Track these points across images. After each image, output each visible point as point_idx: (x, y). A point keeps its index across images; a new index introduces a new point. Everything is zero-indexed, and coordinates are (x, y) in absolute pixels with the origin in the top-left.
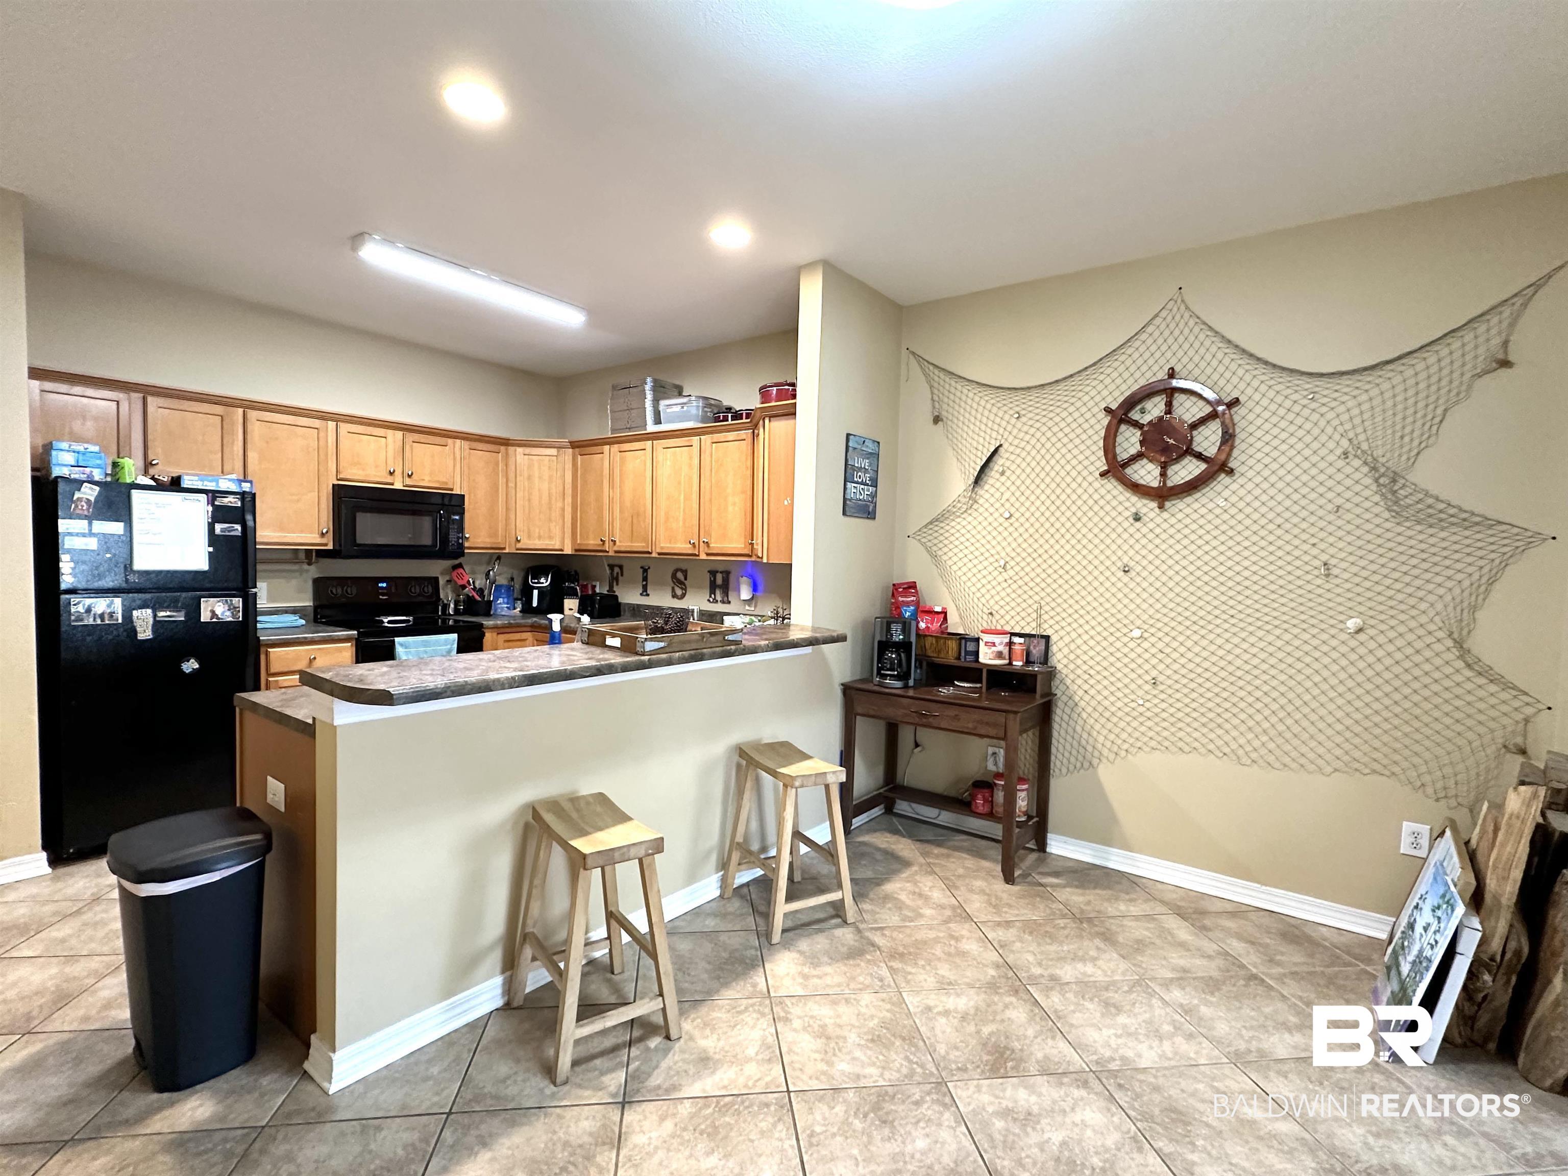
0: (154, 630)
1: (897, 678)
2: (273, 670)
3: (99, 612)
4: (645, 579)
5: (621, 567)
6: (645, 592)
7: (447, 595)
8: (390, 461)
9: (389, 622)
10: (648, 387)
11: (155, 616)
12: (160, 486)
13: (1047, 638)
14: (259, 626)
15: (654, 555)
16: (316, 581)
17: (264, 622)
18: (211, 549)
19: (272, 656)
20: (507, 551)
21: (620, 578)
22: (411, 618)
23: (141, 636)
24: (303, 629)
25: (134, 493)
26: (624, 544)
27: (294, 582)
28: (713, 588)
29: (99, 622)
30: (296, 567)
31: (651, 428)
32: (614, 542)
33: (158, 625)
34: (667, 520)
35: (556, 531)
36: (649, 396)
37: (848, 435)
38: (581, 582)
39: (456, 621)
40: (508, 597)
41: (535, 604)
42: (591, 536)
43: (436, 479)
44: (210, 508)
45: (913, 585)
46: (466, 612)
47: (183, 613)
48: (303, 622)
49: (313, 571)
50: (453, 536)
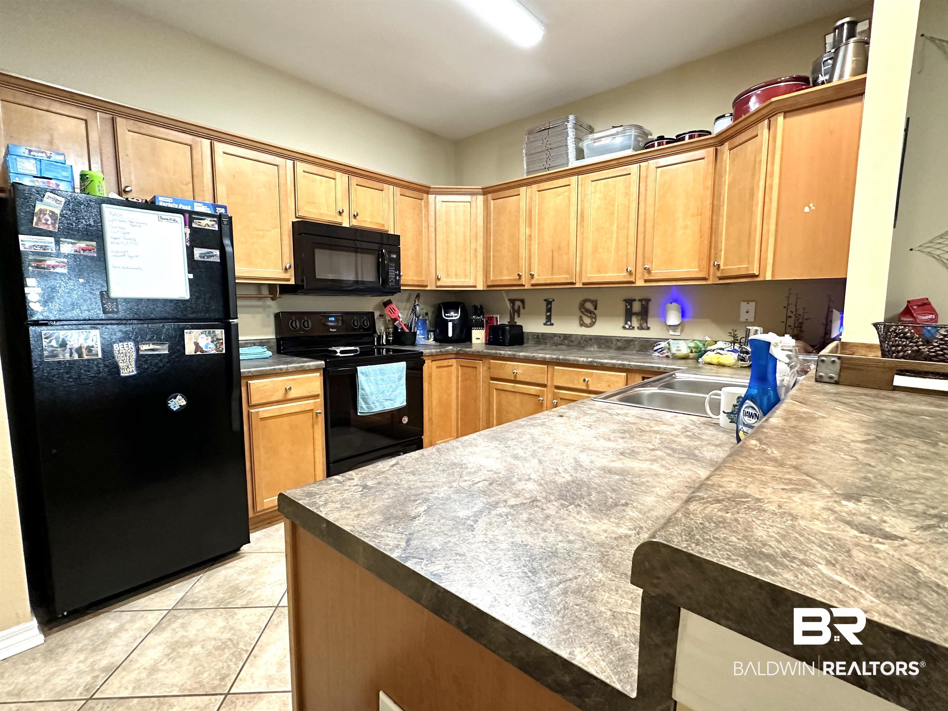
0: (138, 366)
2: (254, 402)
3: (76, 346)
4: (549, 310)
5: (523, 301)
6: (549, 321)
7: (380, 327)
8: (339, 203)
9: (342, 352)
10: (570, 125)
11: (138, 350)
14: (241, 357)
15: (578, 285)
16: (277, 316)
17: (245, 353)
18: (191, 276)
19: (252, 388)
20: (428, 288)
21: (522, 310)
22: (358, 348)
23: (124, 373)
24: (270, 361)
25: (105, 208)
26: (541, 277)
27: (259, 316)
28: (629, 315)
29: (76, 356)
30: (259, 303)
31: (573, 163)
32: (532, 276)
33: (141, 359)
34: (595, 250)
35: (470, 270)
36: (571, 133)
38: (486, 316)
39: (388, 350)
40: (423, 329)
41: (450, 334)
42: (505, 272)
43: (375, 221)
44: (188, 231)
46: (395, 342)
47: (166, 346)
48: (269, 353)
49: (275, 307)
50: (392, 274)
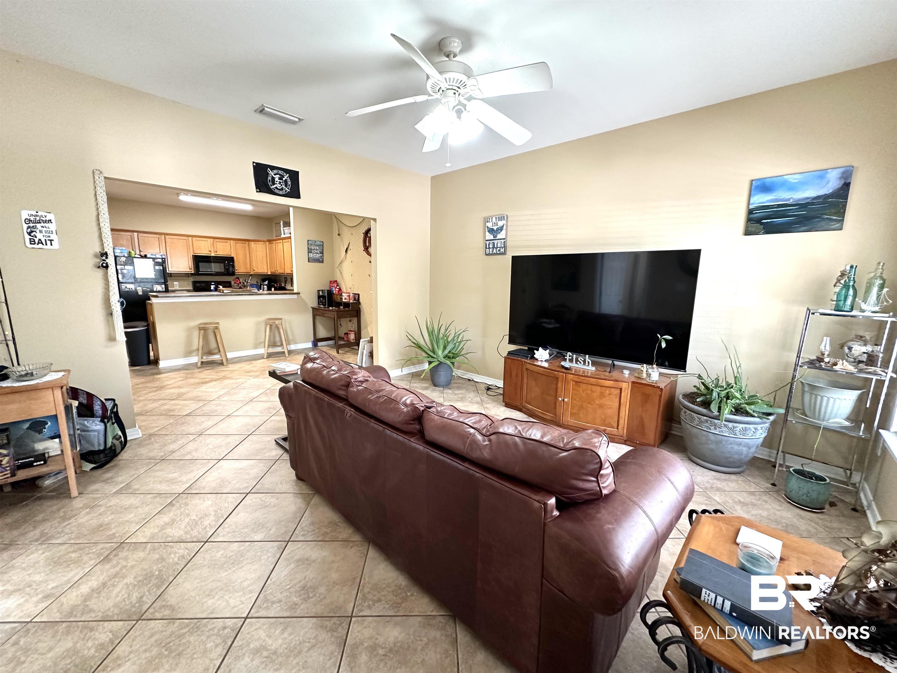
0: (142, 293)
1: (323, 305)
8: (210, 248)
10: (281, 224)
11: (142, 289)
12: (142, 257)
13: (359, 295)
16: (192, 282)
18: (155, 273)
23: (139, 294)
25: (134, 259)
27: (186, 282)
29: (129, 290)
30: (184, 278)
31: (283, 236)
33: (143, 291)
35: (265, 267)
36: (282, 226)
37: (308, 240)
43: (225, 252)
44: (154, 263)
45: (336, 281)
47: (149, 288)
49: (192, 279)
50: (231, 269)
